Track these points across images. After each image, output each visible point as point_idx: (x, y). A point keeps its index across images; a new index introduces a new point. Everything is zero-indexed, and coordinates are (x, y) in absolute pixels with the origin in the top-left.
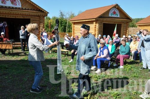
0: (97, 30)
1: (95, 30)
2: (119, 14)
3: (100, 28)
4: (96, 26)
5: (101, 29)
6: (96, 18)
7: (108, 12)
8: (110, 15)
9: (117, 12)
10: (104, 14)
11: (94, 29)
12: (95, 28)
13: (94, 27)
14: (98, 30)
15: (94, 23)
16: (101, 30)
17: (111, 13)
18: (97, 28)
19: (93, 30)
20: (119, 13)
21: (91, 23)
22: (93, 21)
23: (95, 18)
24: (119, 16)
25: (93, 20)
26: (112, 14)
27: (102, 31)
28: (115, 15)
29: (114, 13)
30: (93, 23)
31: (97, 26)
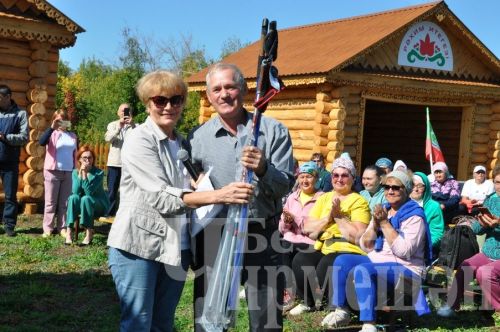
0: (332, 134)
1: (324, 135)
2: (450, 55)
3: (347, 125)
4: (327, 112)
5: (354, 131)
6: (327, 70)
7: (393, 41)
8: (403, 61)
9: (442, 43)
10: (373, 51)
11: (319, 128)
12: (325, 123)
13: (320, 117)
14: (338, 135)
15: (320, 96)
16: (356, 137)
17: (410, 48)
18: (334, 124)
19: (310, 134)
20: (449, 49)
21: (305, 99)
22: (315, 88)
23: (326, 74)
24: (449, 66)
25: (312, 81)
26: (413, 52)
27: (361, 139)
28: (432, 60)
29: (427, 48)
30: (314, 99)
31: (334, 113)
